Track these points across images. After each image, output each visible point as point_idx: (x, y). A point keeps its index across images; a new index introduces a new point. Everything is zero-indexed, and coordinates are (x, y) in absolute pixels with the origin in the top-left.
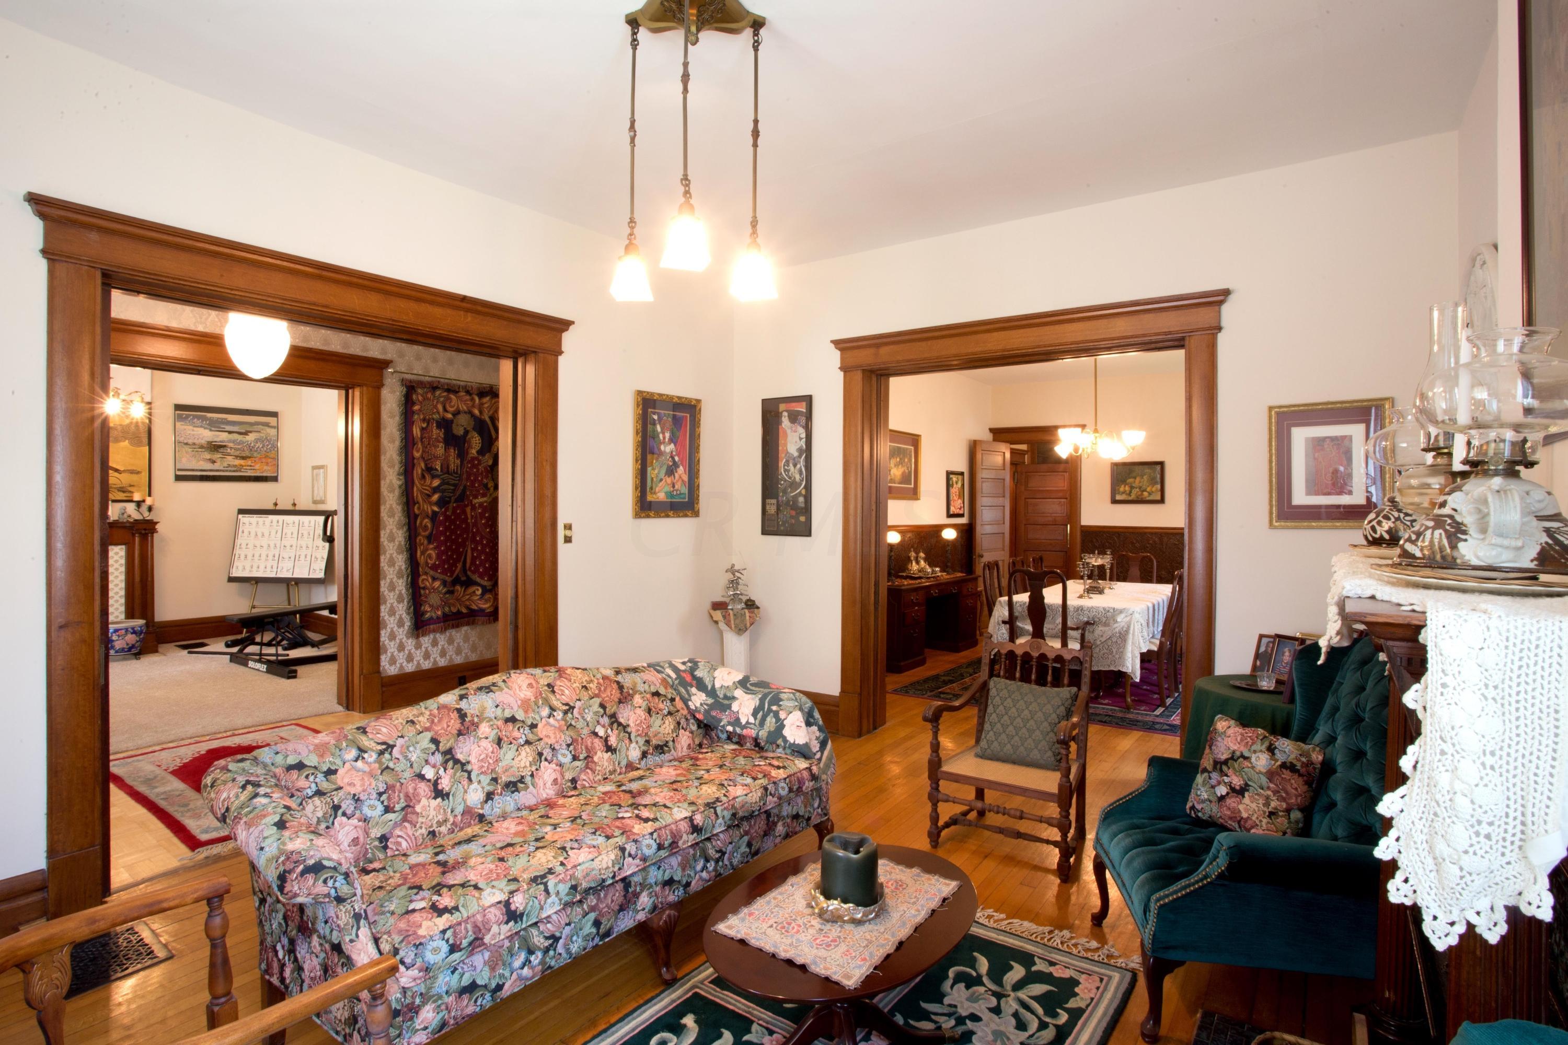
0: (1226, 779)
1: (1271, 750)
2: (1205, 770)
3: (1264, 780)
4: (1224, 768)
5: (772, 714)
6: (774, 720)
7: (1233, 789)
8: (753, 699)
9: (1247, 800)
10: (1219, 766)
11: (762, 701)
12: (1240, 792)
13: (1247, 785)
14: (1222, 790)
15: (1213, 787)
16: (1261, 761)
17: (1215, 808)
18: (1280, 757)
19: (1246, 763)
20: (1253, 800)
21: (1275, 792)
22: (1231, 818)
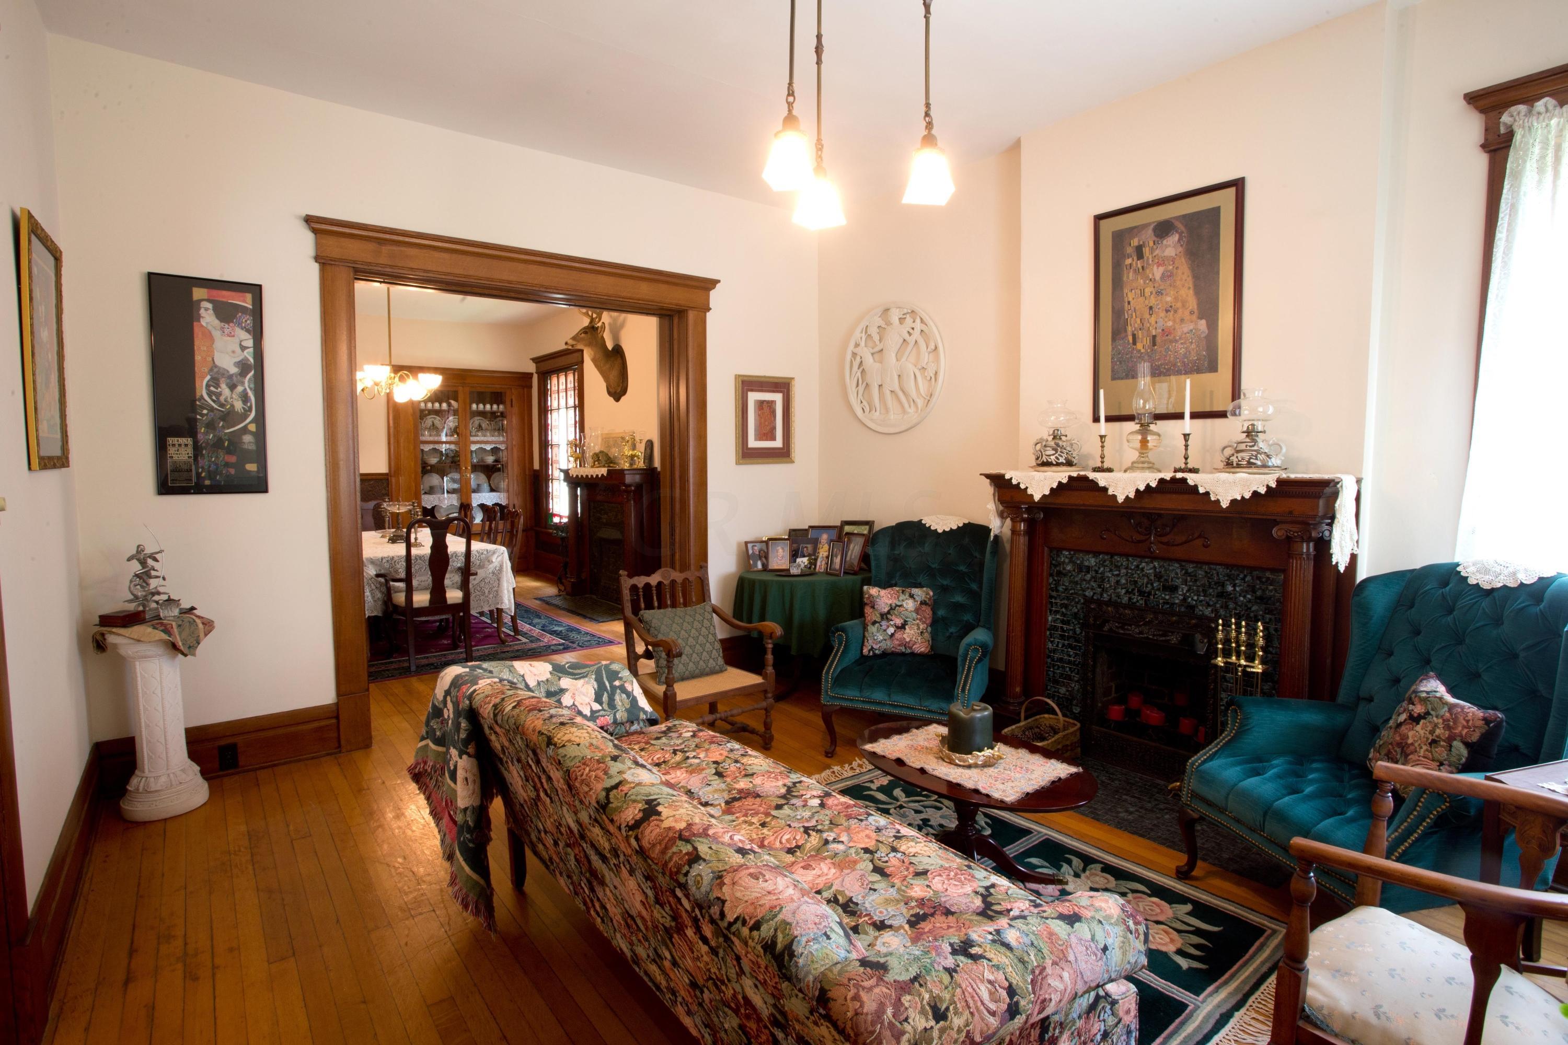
0: (892, 623)
1: (912, 596)
2: (874, 623)
3: (914, 615)
4: (889, 616)
5: (618, 691)
6: (624, 696)
7: (898, 627)
8: (587, 683)
9: (908, 630)
10: (885, 616)
11: (599, 680)
12: (902, 627)
13: (905, 621)
14: (891, 630)
15: (885, 630)
16: (910, 605)
17: (889, 643)
18: (918, 599)
19: (902, 609)
20: (911, 628)
21: (920, 620)
22: (899, 645)
